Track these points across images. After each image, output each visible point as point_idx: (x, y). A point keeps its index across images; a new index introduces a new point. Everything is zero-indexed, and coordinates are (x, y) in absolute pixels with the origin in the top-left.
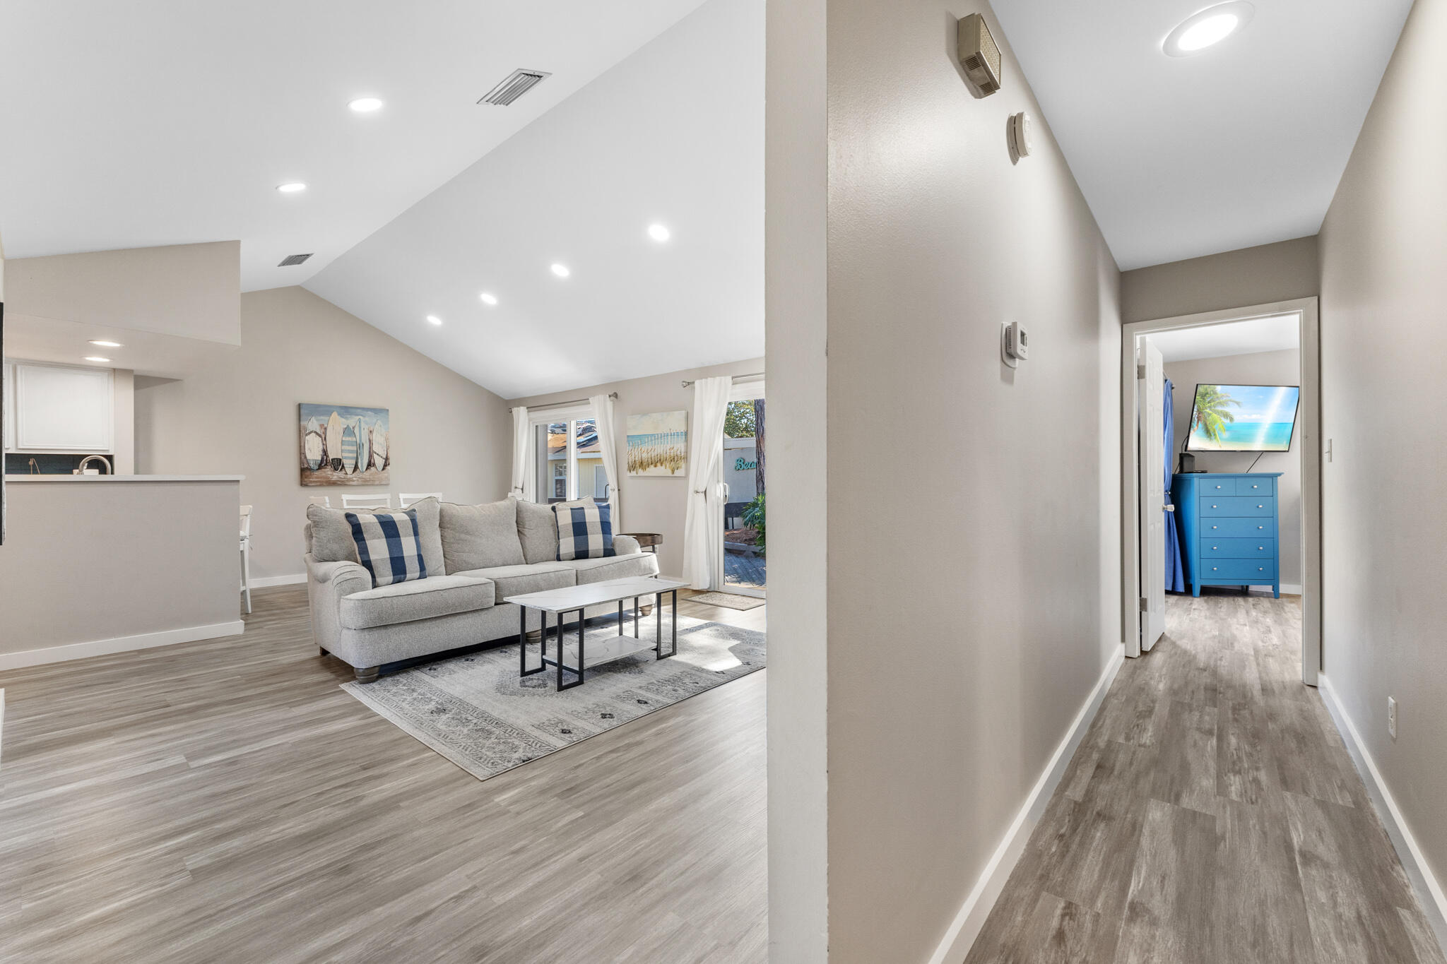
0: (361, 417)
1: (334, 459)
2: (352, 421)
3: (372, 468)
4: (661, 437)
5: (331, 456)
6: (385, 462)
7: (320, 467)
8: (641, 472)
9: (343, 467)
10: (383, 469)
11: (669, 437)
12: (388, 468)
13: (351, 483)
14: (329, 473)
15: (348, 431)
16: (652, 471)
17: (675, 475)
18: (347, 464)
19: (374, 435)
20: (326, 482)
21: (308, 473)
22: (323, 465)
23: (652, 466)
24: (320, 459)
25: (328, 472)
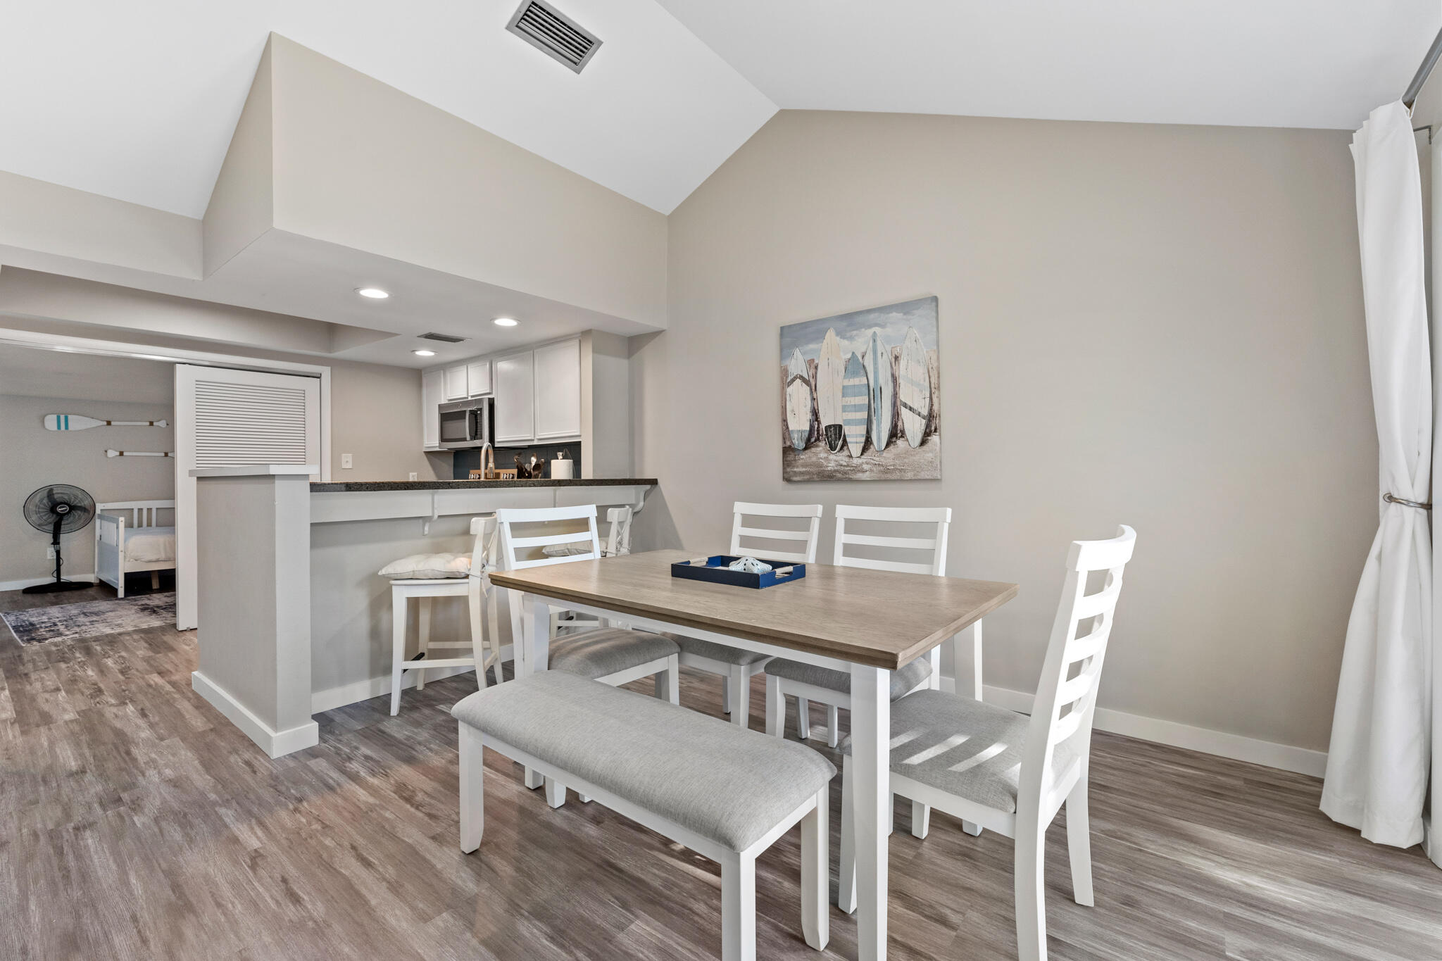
0: (877, 329)
1: (830, 426)
2: (860, 343)
3: (900, 442)
5: (826, 421)
6: (928, 426)
7: (809, 445)
9: (845, 443)
10: (923, 443)
12: (934, 438)
13: (860, 476)
14: (823, 455)
15: (855, 366)
18: (852, 436)
19: (903, 362)
20: (819, 474)
21: (791, 457)
22: (813, 440)
24: (807, 428)
25: (821, 455)
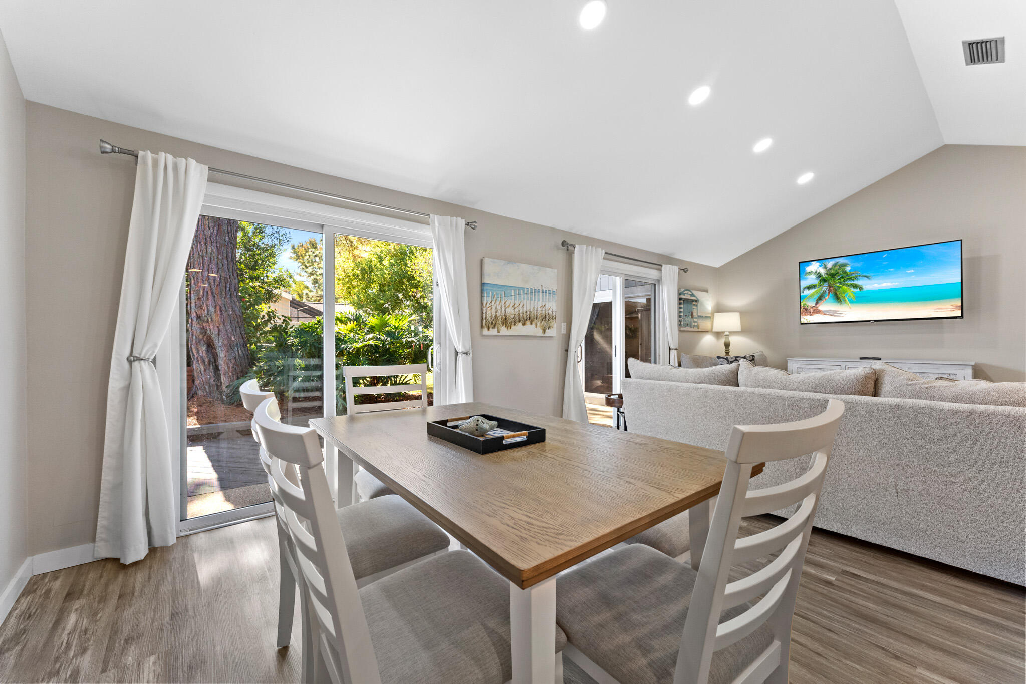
4: (531, 292)
8: (504, 331)
11: (541, 293)
16: (518, 329)
17: (546, 334)
23: (520, 324)
